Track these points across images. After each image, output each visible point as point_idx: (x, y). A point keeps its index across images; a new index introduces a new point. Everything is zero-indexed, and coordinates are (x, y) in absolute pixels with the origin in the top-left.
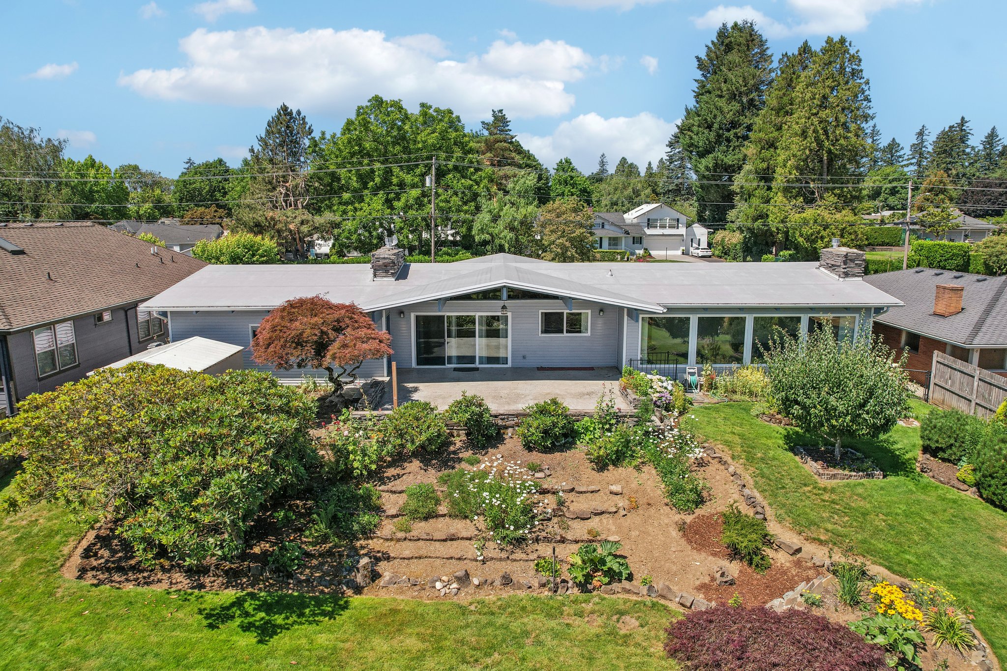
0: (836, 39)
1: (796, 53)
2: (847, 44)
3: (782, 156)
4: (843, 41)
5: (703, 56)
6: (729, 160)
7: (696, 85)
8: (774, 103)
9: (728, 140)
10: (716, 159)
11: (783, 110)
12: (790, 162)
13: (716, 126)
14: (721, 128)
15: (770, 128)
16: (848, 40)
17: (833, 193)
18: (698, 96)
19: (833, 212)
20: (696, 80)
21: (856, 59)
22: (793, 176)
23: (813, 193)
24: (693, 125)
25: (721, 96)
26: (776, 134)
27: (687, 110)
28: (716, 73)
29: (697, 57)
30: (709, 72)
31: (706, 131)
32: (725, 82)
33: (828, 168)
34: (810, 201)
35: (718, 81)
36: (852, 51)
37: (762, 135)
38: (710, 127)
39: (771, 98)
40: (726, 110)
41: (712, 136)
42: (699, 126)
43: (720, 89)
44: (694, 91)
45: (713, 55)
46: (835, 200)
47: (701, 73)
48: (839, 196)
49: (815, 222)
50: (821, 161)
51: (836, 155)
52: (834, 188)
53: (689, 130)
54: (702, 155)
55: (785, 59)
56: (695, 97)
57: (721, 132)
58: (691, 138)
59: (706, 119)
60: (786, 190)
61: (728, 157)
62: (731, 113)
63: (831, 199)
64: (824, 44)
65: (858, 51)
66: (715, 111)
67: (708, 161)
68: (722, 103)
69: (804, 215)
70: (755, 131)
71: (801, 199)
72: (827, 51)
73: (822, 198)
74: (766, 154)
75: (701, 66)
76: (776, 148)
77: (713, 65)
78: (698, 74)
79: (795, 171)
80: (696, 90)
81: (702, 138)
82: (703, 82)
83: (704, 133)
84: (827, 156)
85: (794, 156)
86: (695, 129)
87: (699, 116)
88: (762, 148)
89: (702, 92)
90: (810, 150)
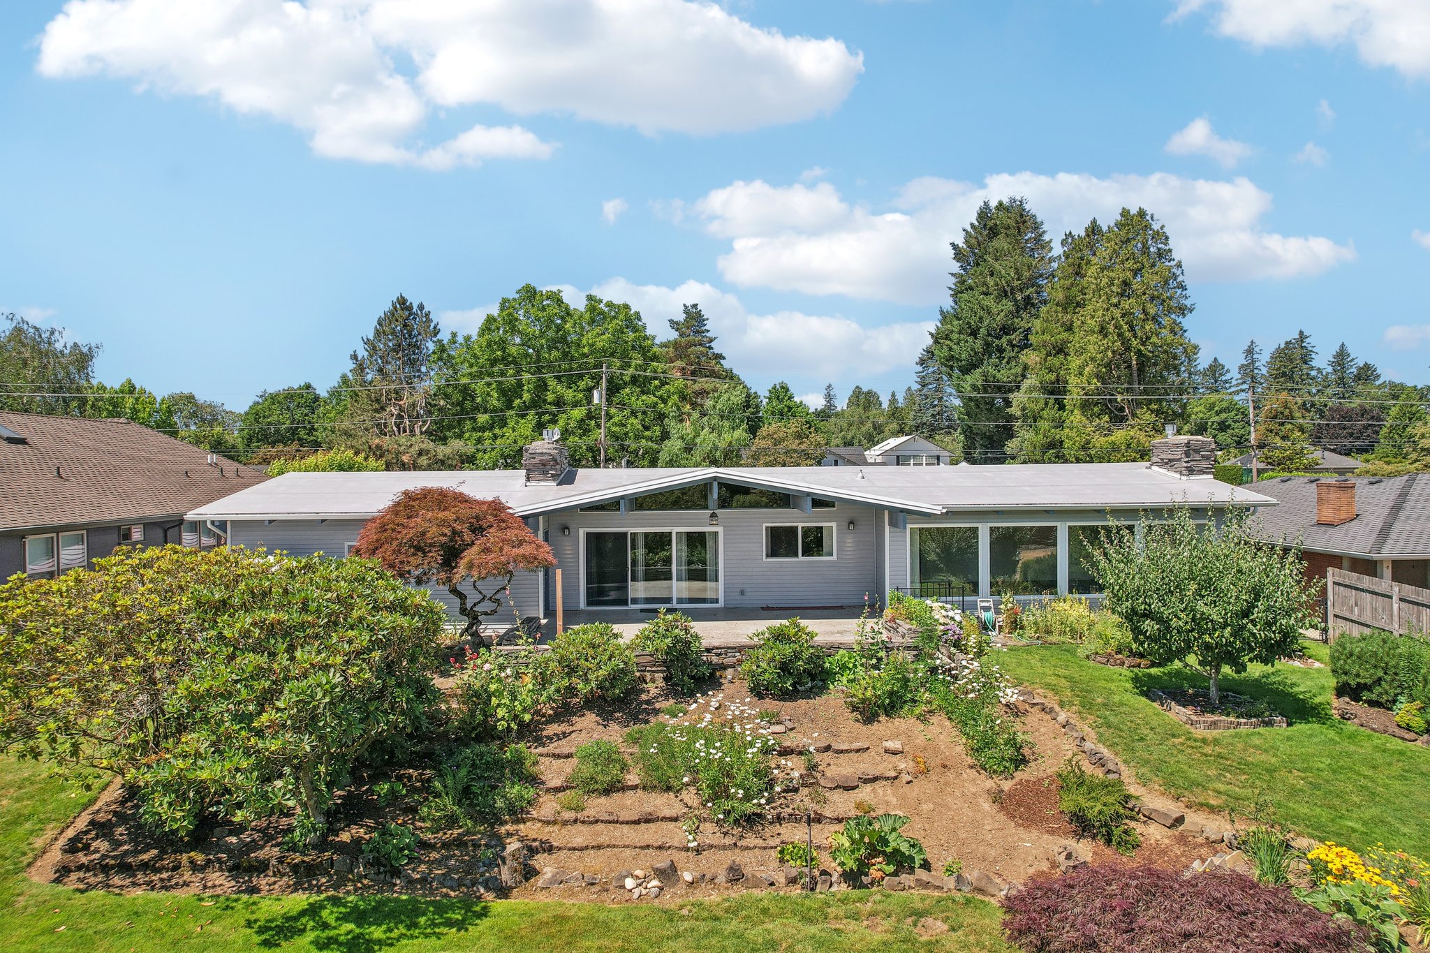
0: (1134, 211)
1: (1083, 234)
2: (1148, 218)
3: (1075, 362)
4: (1142, 213)
5: (960, 242)
6: (1003, 375)
7: (953, 280)
8: (1060, 296)
9: (1000, 350)
10: (985, 374)
11: (1072, 304)
12: (1087, 369)
13: (983, 331)
14: (989, 335)
15: (1057, 328)
16: (1149, 212)
17: (1148, 409)
18: (956, 294)
19: (1151, 433)
20: (952, 274)
21: (1161, 236)
22: (1092, 387)
23: (1122, 409)
24: (952, 332)
25: (986, 294)
26: (1065, 335)
27: (942, 312)
28: (978, 264)
29: (953, 244)
30: (969, 264)
31: (970, 339)
32: (992, 275)
33: (1139, 375)
34: (1118, 418)
35: (981, 274)
36: (1156, 227)
37: (1047, 337)
38: (974, 333)
39: (1054, 291)
40: (995, 311)
41: (979, 345)
42: (960, 333)
43: (985, 284)
44: (950, 289)
45: (973, 241)
46: (1153, 418)
47: (959, 264)
48: (1158, 413)
49: (1129, 446)
50: (1129, 367)
51: (1149, 359)
52: (1150, 401)
53: (946, 339)
54: (966, 371)
55: (1070, 240)
56: (952, 296)
57: (990, 339)
58: (950, 349)
59: (969, 323)
60: (1085, 406)
61: (1002, 372)
62: (1002, 314)
63: (1147, 416)
64: (1119, 218)
65: (1162, 227)
66: (981, 313)
67: (975, 377)
68: (989, 301)
69: (1111, 438)
70: (1037, 333)
71: (1107, 418)
72: (1124, 225)
73: (1134, 415)
74: (1054, 361)
75: (959, 254)
76: (1067, 354)
77: (975, 254)
78: (955, 267)
79: (1095, 380)
80: (953, 287)
81: (965, 348)
82: (962, 276)
83: (967, 341)
84: (1137, 360)
85: (1092, 359)
86: (955, 336)
87: (959, 319)
88: (1049, 354)
89: (961, 289)
90: (1113, 352)
